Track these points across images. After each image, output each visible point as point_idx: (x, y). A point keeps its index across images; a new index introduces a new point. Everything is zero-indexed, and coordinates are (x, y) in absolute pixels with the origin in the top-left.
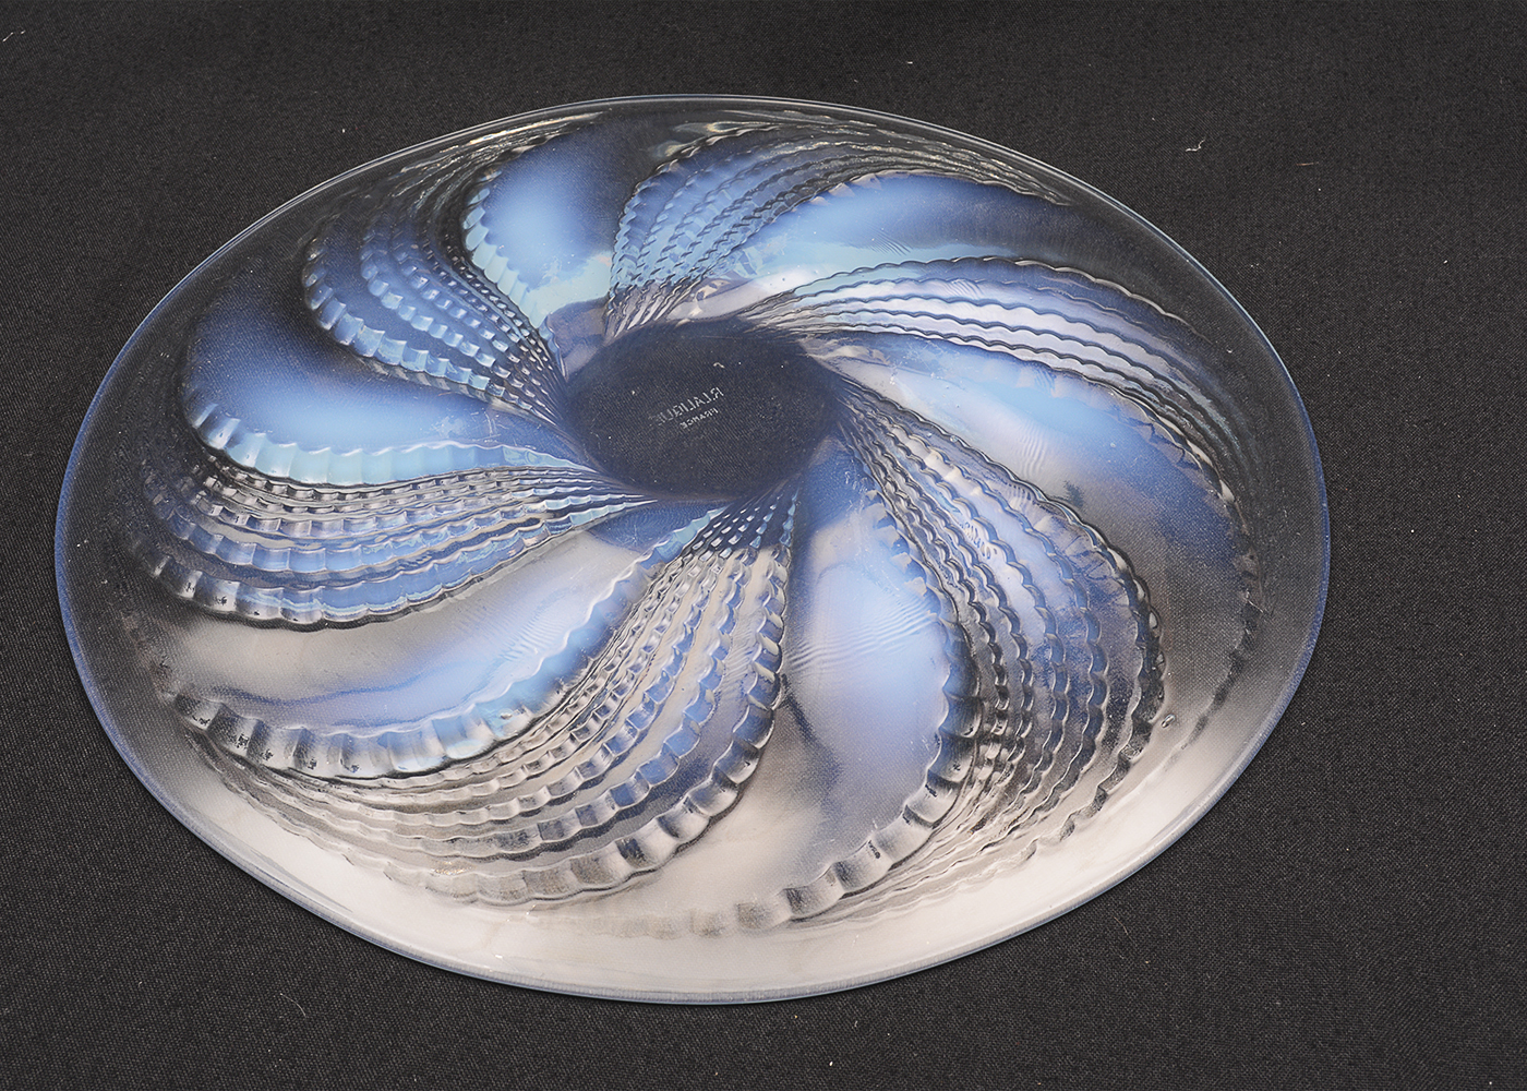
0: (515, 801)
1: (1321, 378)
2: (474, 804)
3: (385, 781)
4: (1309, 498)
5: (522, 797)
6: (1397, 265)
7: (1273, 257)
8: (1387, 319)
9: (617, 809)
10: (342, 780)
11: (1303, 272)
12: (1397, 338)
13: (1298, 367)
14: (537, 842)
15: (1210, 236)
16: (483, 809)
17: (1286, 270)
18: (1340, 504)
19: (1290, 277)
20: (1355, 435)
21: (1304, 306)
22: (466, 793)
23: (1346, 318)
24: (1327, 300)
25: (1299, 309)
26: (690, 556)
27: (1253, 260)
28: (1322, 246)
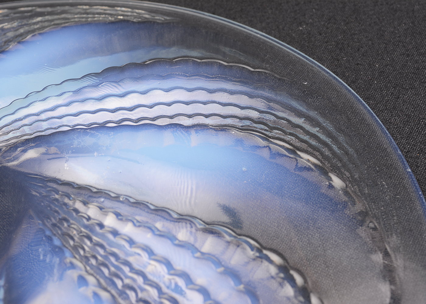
1: (371, 85)
4: (395, 169)
6: (392, 4)
7: (313, 20)
8: (399, 37)
11: (335, 24)
12: (410, 47)
13: (354, 82)
15: (268, 18)
17: (324, 25)
18: (418, 167)
19: (327, 28)
20: (409, 116)
21: (343, 43)
23: (373, 44)
24: (356, 37)
25: (340, 46)
27: (300, 24)
28: (341, 6)
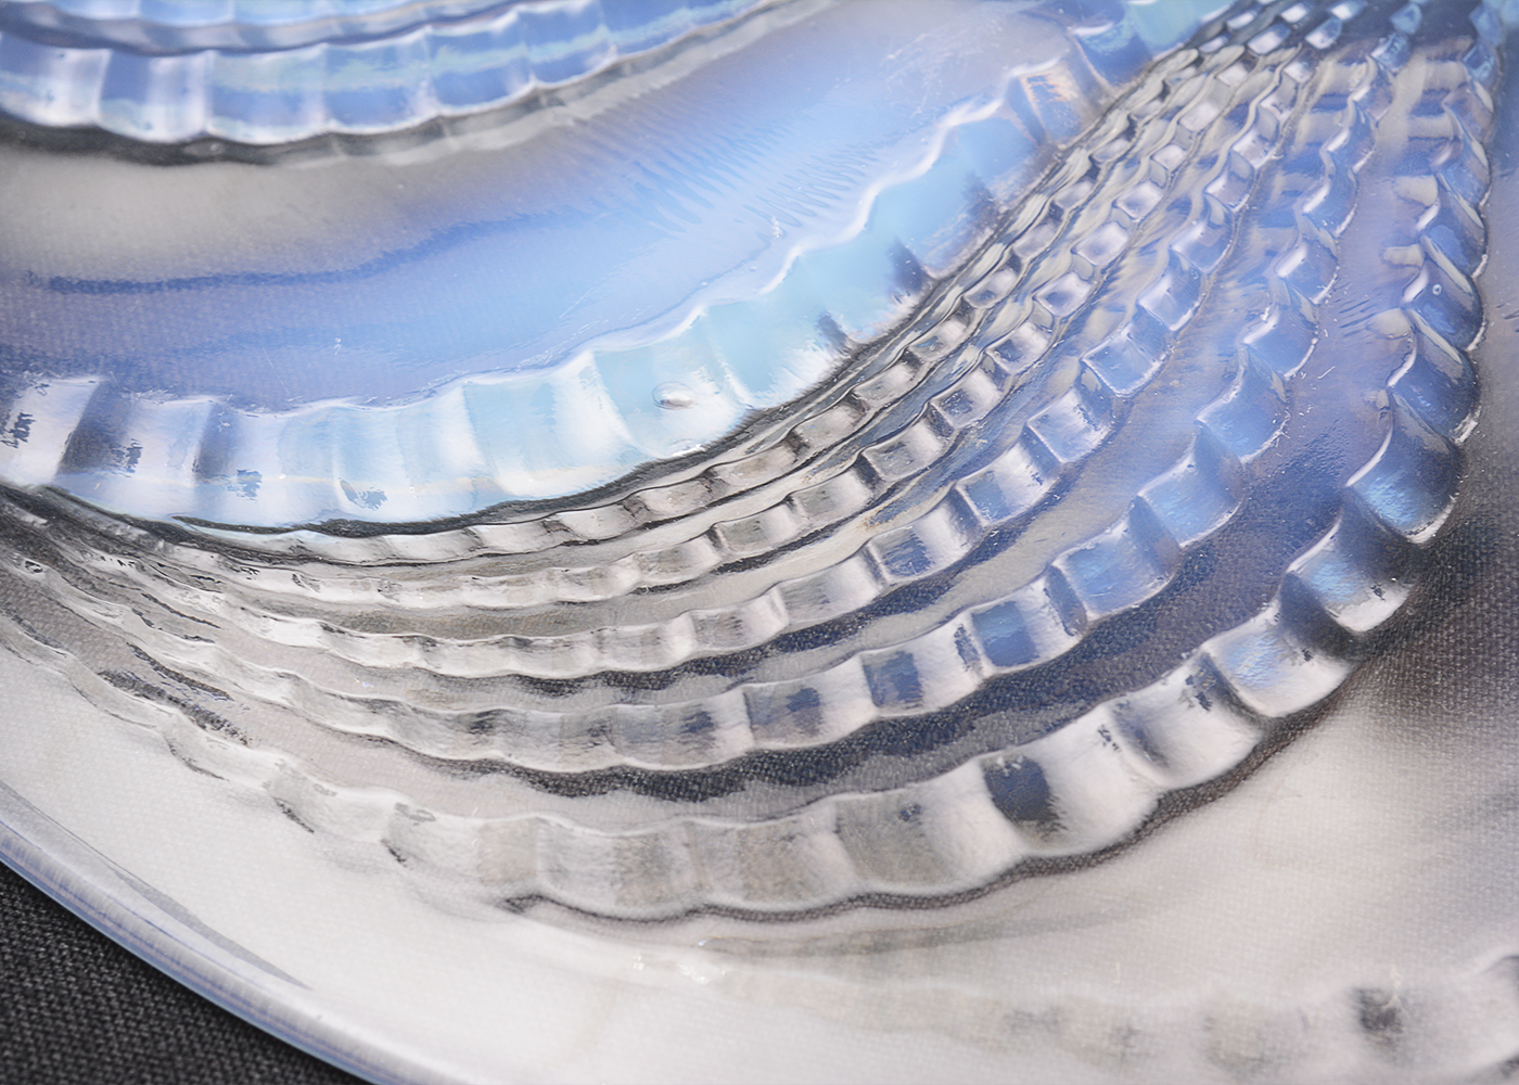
0: (682, 624)
2: (563, 619)
3: (311, 539)
5: (702, 614)
9: (989, 670)
10: (187, 528)
14: (735, 740)
16: (586, 636)
22: (539, 593)
26: (1218, 43)
